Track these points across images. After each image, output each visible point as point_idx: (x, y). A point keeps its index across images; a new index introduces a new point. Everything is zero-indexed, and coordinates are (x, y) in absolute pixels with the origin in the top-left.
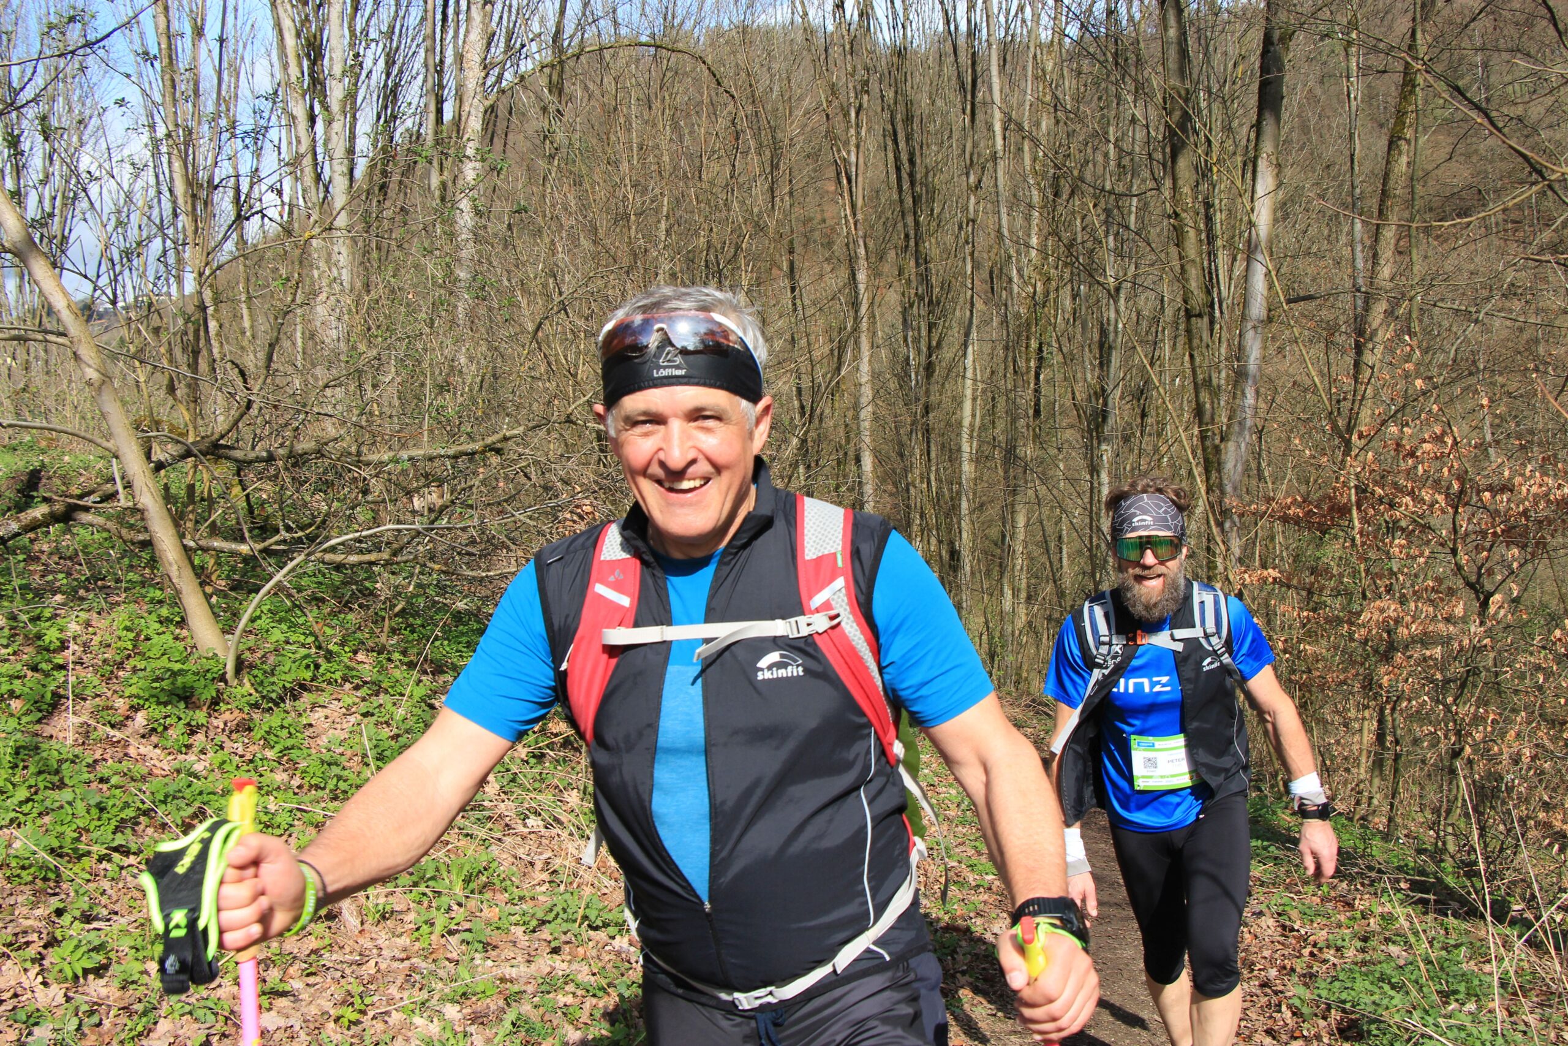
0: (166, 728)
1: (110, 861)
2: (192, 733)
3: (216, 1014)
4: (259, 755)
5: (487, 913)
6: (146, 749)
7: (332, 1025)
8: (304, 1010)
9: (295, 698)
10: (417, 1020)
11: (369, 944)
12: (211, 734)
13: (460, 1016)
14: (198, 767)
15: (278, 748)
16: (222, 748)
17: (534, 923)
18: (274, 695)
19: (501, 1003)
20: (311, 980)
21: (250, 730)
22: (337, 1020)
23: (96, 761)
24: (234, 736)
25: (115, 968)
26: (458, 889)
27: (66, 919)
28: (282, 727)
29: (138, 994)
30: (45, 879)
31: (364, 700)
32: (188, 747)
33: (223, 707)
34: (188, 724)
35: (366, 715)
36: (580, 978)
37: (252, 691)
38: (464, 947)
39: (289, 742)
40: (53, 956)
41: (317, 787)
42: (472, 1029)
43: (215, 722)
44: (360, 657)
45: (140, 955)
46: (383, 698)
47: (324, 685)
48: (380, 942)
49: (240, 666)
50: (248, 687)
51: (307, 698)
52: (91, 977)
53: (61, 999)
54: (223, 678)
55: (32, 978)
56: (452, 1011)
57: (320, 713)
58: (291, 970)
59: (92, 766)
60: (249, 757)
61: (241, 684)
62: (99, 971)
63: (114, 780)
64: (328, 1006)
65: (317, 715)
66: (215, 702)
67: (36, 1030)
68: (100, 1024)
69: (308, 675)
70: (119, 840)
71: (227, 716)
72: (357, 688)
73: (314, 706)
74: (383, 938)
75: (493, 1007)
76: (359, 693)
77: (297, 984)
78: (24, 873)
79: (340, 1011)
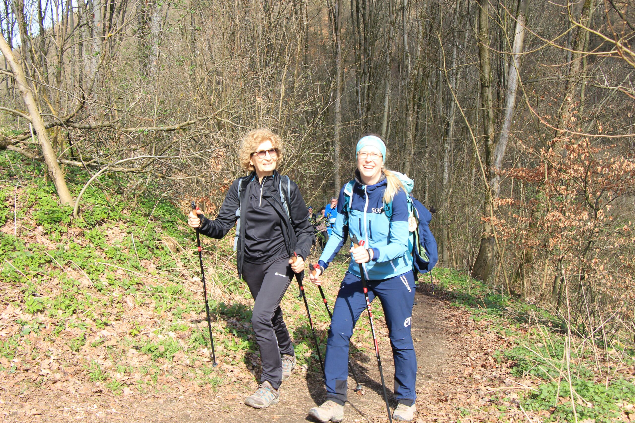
0: (51, 233)
1: (37, 277)
2: (62, 235)
3: (87, 328)
4: (88, 245)
5: (181, 306)
6: (44, 239)
7: (128, 335)
8: (117, 330)
9: (100, 225)
10: (160, 336)
11: (138, 313)
12: (69, 236)
13: (175, 336)
14: (66, 248)
15: (95, 243)
16: (74, 241)
17: (199, 311)
18: (93, 223)
19: (190, 333)
20: (118, 322)
21: (83, 235)
22: (130, 334)
23: (26, 243)
24: (78, 237)
25: (47, 312)
26: (170, 296)
27: (26, 294)
28: (97, 235)
29: (57, 320)
30: (15, 281)
31: (128, 227)
32: (60, 240)
33: (72, 226)
34: (60, 232)
35: (129, 233)
36: (218, 328)
37: (83, 221)
38: (173, 317)
39: (100, 241)
40: (23, 305)
41: (112, 258)
42: (180, 340)
43: (70, 232)
44: (125, 211)
45: (57, 307)
46: (135, 227)
47: (112, 221)
48: (142, 313)
49: (79, 211)
50: (82, 219)
51: (105, 226)
52: (39, 313)
53: (30, 318)
54: (72, 215)
55: (18, 311)
56: (172, 334)
57: (110, 232)
58: (110, 318)
59: (25, 244)
60: (84, 246)
61: (79, 217)
62: (41, 312)
63: (35, 249)
64: (126, 330)
65: (109, 232)
66: (69, 224)
67: (24, 326)
68: (45, 328)
69: (106, 216)
70: (40, 270)
71: (74, 230)
72: (124, 223)
73: (108, 228)
74: (142, 311)
75: (187, 334)
76: (126, 225)
77: (113, 323)
78: (7, 279)
79: (131, 331)
